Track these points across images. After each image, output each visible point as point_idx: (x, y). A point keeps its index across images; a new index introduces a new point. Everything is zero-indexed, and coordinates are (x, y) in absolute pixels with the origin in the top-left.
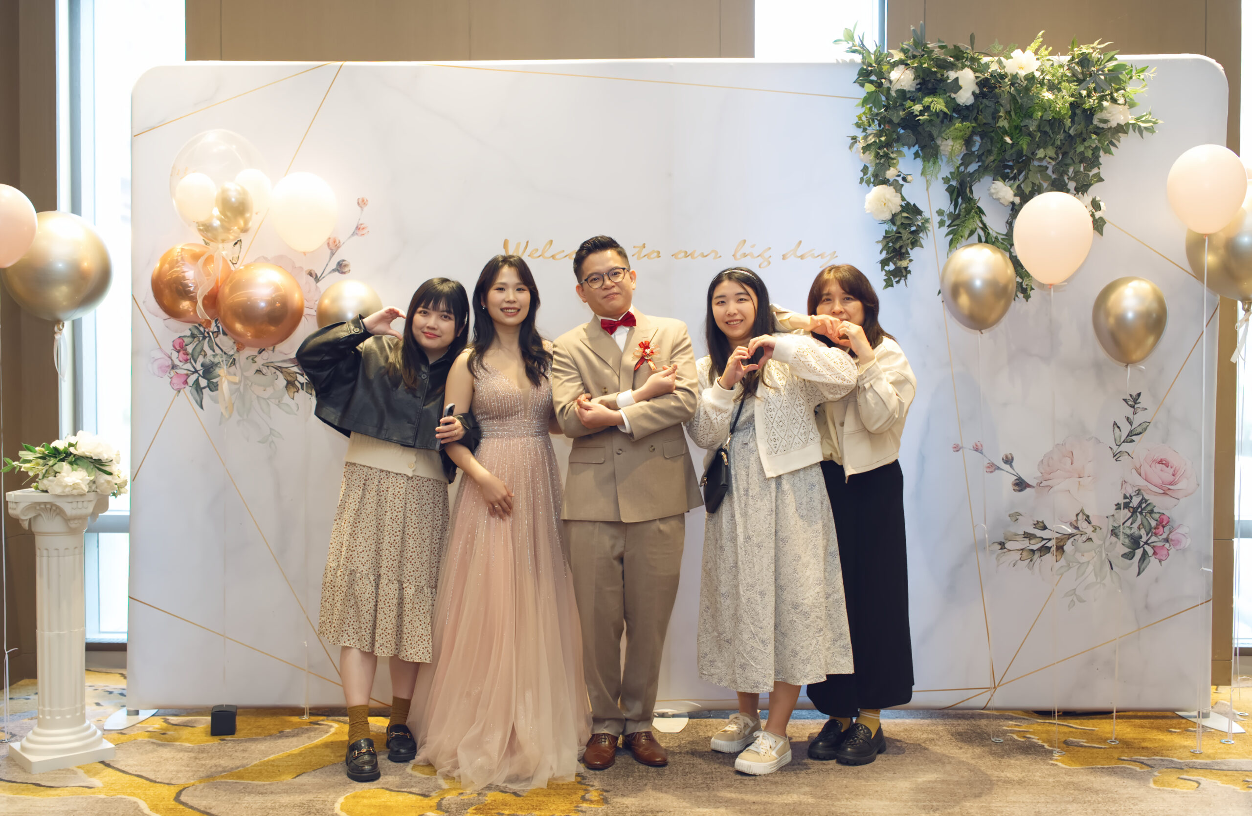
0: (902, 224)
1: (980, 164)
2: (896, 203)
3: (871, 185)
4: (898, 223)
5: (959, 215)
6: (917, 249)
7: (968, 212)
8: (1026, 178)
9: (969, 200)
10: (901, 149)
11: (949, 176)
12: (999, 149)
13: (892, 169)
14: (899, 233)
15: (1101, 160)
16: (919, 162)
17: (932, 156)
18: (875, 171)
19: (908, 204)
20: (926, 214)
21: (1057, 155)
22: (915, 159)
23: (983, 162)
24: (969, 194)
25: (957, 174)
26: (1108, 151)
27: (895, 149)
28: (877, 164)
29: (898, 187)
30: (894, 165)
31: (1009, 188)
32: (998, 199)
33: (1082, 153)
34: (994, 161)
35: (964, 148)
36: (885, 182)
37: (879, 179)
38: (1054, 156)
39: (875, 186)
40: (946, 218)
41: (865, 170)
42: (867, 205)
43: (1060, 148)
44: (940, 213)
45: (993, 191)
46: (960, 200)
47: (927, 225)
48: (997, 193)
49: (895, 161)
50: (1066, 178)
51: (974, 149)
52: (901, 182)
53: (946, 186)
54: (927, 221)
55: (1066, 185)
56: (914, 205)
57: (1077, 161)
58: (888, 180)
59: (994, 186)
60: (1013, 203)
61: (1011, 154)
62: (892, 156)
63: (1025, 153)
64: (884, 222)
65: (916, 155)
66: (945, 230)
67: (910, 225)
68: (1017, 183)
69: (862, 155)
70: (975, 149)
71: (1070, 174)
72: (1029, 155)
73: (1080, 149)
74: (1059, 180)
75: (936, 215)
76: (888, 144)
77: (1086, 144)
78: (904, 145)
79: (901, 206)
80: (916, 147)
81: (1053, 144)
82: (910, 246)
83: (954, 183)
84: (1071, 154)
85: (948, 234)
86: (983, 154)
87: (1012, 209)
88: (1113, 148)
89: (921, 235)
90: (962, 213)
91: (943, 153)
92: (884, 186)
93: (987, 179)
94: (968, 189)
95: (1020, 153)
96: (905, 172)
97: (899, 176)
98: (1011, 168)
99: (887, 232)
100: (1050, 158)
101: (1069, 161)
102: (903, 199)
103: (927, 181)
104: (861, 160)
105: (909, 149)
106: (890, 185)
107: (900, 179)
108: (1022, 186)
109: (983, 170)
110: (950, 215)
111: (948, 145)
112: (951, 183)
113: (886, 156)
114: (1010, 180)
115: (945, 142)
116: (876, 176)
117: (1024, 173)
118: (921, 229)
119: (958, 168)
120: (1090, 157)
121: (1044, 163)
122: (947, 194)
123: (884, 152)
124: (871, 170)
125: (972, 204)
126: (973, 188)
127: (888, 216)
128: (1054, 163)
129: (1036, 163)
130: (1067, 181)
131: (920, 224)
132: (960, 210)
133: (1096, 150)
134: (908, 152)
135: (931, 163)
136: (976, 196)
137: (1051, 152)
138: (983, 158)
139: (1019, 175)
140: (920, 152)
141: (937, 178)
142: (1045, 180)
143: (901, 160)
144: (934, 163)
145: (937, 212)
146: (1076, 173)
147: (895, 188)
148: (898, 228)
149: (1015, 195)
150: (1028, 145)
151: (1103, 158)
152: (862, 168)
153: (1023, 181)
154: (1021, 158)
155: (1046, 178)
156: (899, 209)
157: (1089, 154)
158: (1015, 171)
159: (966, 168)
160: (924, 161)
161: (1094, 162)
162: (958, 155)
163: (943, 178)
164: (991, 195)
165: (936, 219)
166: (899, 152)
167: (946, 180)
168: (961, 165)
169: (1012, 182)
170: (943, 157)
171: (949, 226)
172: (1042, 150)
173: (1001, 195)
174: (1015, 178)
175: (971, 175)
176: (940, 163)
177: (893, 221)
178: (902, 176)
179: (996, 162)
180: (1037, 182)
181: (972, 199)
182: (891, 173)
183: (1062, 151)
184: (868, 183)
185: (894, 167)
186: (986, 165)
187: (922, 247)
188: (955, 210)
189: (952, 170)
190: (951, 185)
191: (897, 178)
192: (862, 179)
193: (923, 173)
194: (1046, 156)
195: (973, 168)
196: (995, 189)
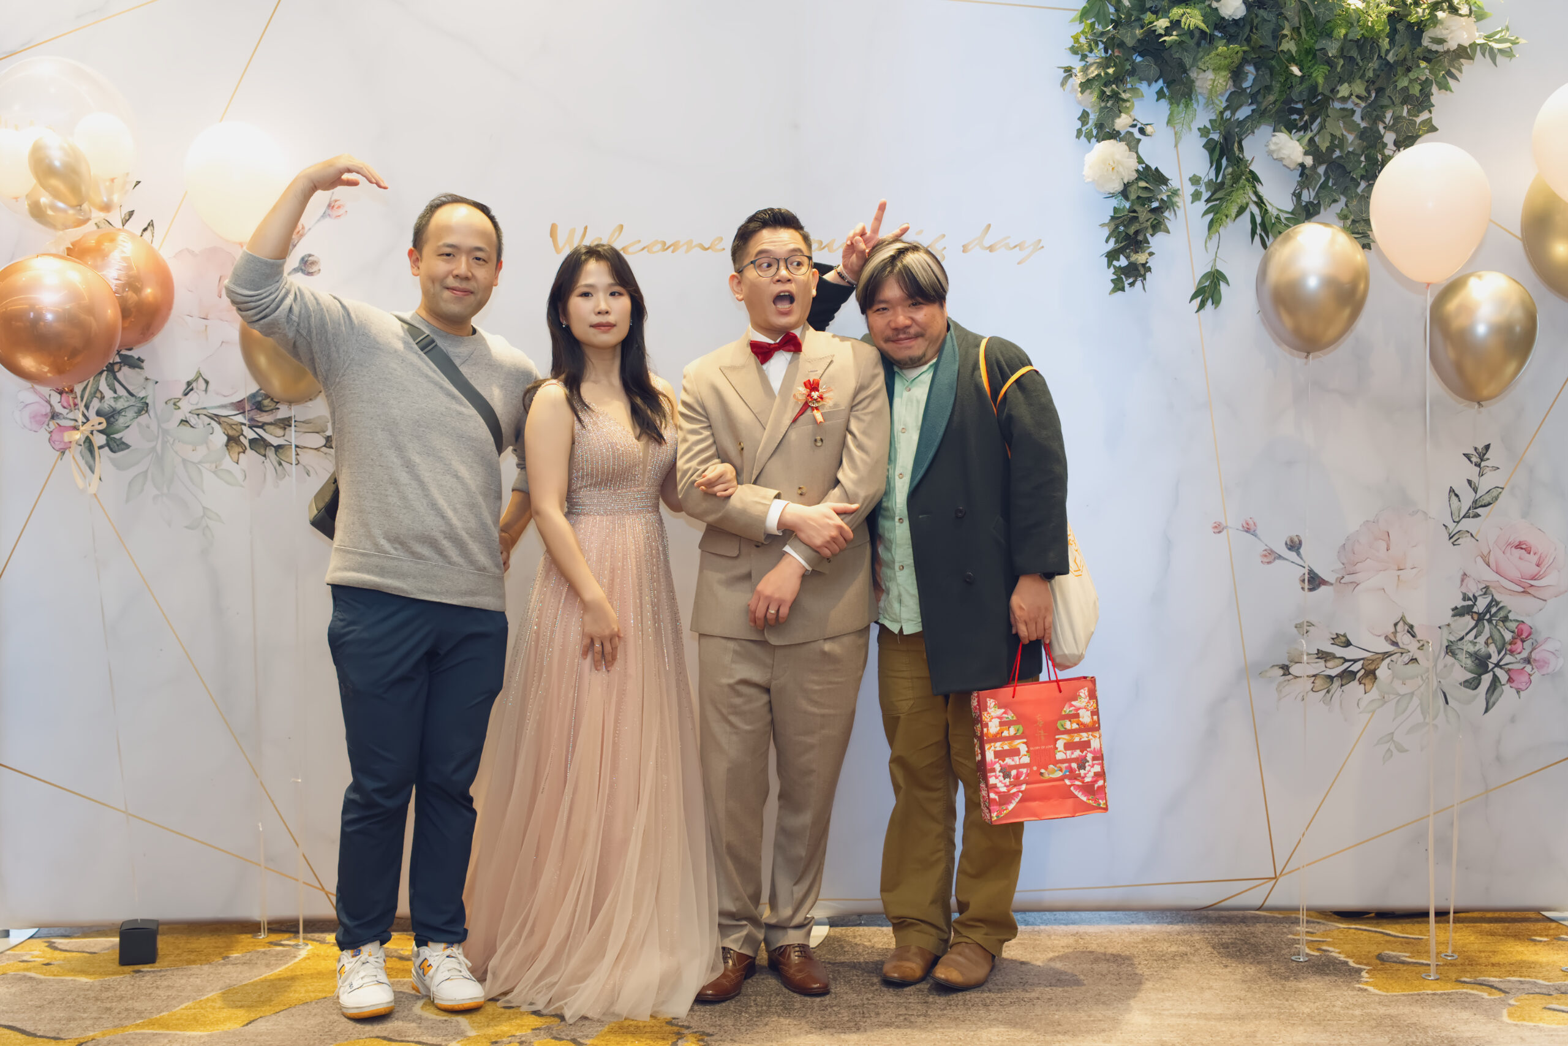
0: (1139, 197)
1: (1254, 107)
2: (1129, 167)
3: (1093, 140)
4: (1133, 196)
5: (1223, 183)
6: (1160, 236)
7: (1236, 179)
8: (1322, 127)
9: (1238, 162)
10: (1138, 86)
11: (1209, 126)
12: (1283, 85)
13: (1123, 115)
14: (1134, 211)
15: (1433, 99)
16: (1164, 104)
17: (1183, 96)
18: (1098, 119)
19: (1148, 167)
20: (1174, 183)
21: (1369, 92)
22: (1158, 100)
23: (1259, 104)
24: (1237, 153)
25: (1219, 122)
26: (1444, 86)
27: (1129, 86)
28: (1102, 109)
29: (1133, 144)
30: (1127, 110)
31: (1297, 144)
32: (1281, 160)
33: (1406, 89)
34: (1274, 103)
35: (1230, 83)
36: (1114, 135)
37: (1105, 132)
38: (1364, 94)
39: (1098, 141)
40: (1203, 189)
41: (1084, 117)
42: (1087, 171)
43: (1373, 83)
44: (1195, 180)
45: (1272, 147)
46: (1224, 162)
47: (1175, 199)
48: (1279, 150)
49: (1128, 104)
50: (1381, 127)
51: (1245, 85)
52: (1137, 135)
53: (1204, 140)
54: (1175, 193)
55: (1382, 137)
56: (1157, 169)
57: (1397, 101)
58: (1118, 133)
59: (1274, 139)
60: (1302, 166)
61: (1301, 92)
62: (1124, 96)
63: (1320, 90)
64: (1112, 195)
65: (1160, 95)
66: (1201, 206)
67: (1150, 200)
68: (1309, 135)
69: (1080, 95)
70: (1247, 84)
71: (1387, 120)
72: (1327, 93)
73: (1403, 83)
74: (1371, 129)
75: (1189, 184)
76: (1118, 79)
77: (1412, 75)
78: (1141, 80)
79: (1137, 171)
80: (1160, 83)
81: (1362, 77)
82: (1150, 231)
83: (1216, 136)
84: (1388, 92)
85: (1206, 213)
86: (1259, 92)
87: (1301, 175)
88: (1451, 82)
89: (1166, 214)
90: (1227, 181)
91: (1199, 91)
92: (1112, 141)
93: (1264, 130)
94: (1236, 145)
95: (1313, 90)
96: (1142, 120)
97: (1134, 126)
98: (1300, 112)
99: (1116, 210)
100: (1358, 97)
101: (1386, 101)
102: (1140, 161)
103: (1176, 134)
104: (1079, 103)
105: (1149, 85)
106: (1121, 140)
107: (1135, 131)
108: (1316, 139)
109: (1259, 116)
110: (1209, 184)
111: (1206, 79)
112: (1211, 136)
113: (1115, 96)
114: (1299, 130)
115: (1202, 76)
116: (1100, 126)
117: (1319, 120)
118: (1167, 205)
119: (1222, 113)
120: (1418, 94)
121: (1349, 105)
122: (1206, 153)
123: (1113, 90)
124: (1093, 117)
125: (1243, 167)
126: (1244, 143)
127: (1119, 187)
128: (1363, 105)
129: (1337, 105)
130: (1382, 131)
131: (1165, 198)
132: (1224, 176)
133: (1426, 84)
134: (1148, 91)
135: (1182, 106)
136: (1247, 155)
137: (1359, 88)
138: (1259, 98)
139: (1312, 123)
140: (1165, 90)
141: (1190, 129)
142: (1350, 132)
143: (1137, 103)
144: (1187, 106)
145: (1190, 179)
146: (1397, 119)
147: (1127, 145)
148: (1133, 204)
149: (1306, 153)
150: (1326, 78)
151: (1437, 96)
152: (1079, 114)
153: (1319, 132)
154: (1315, 97)
155: (1352, 126)
156: (1135, 175)
157: (1416, 90)
158: (1306, 117)
159: (1233, 113)
160: (1171, 104)
161: (1423, 102)
163: (1199, 129)
164: (1270, 153)
165: (1188, 189)
166: (1134, 90)
167: (1204, 132)
168: (1226, 109)
169: (1302, 133)
170: (1200, 97)
171: (1208, 201)
172: (1346, 85)
173: (1285, 153)
174: (1305, 128)
175: (1240, 123)
176: (1195, 106)
177: (1124, 193)
178: (1139, 126)
179: (1278, 104)
180: (1338, 134)
181: (1242, 160)
182: (1122, 123)
183: (1377, 85)
184: (1089, 137)
185: (1125, 113)
186: (1263, 108)
187: (1168, 232)
188: (1217, 176)
189: (1214, 117)
190: (1211, 139)
191: (1131, 130)
192: (1079, 132)
193: (1169, 122)
194: (1352, 94)
195: (1243, 113)
196: (1276, 144)
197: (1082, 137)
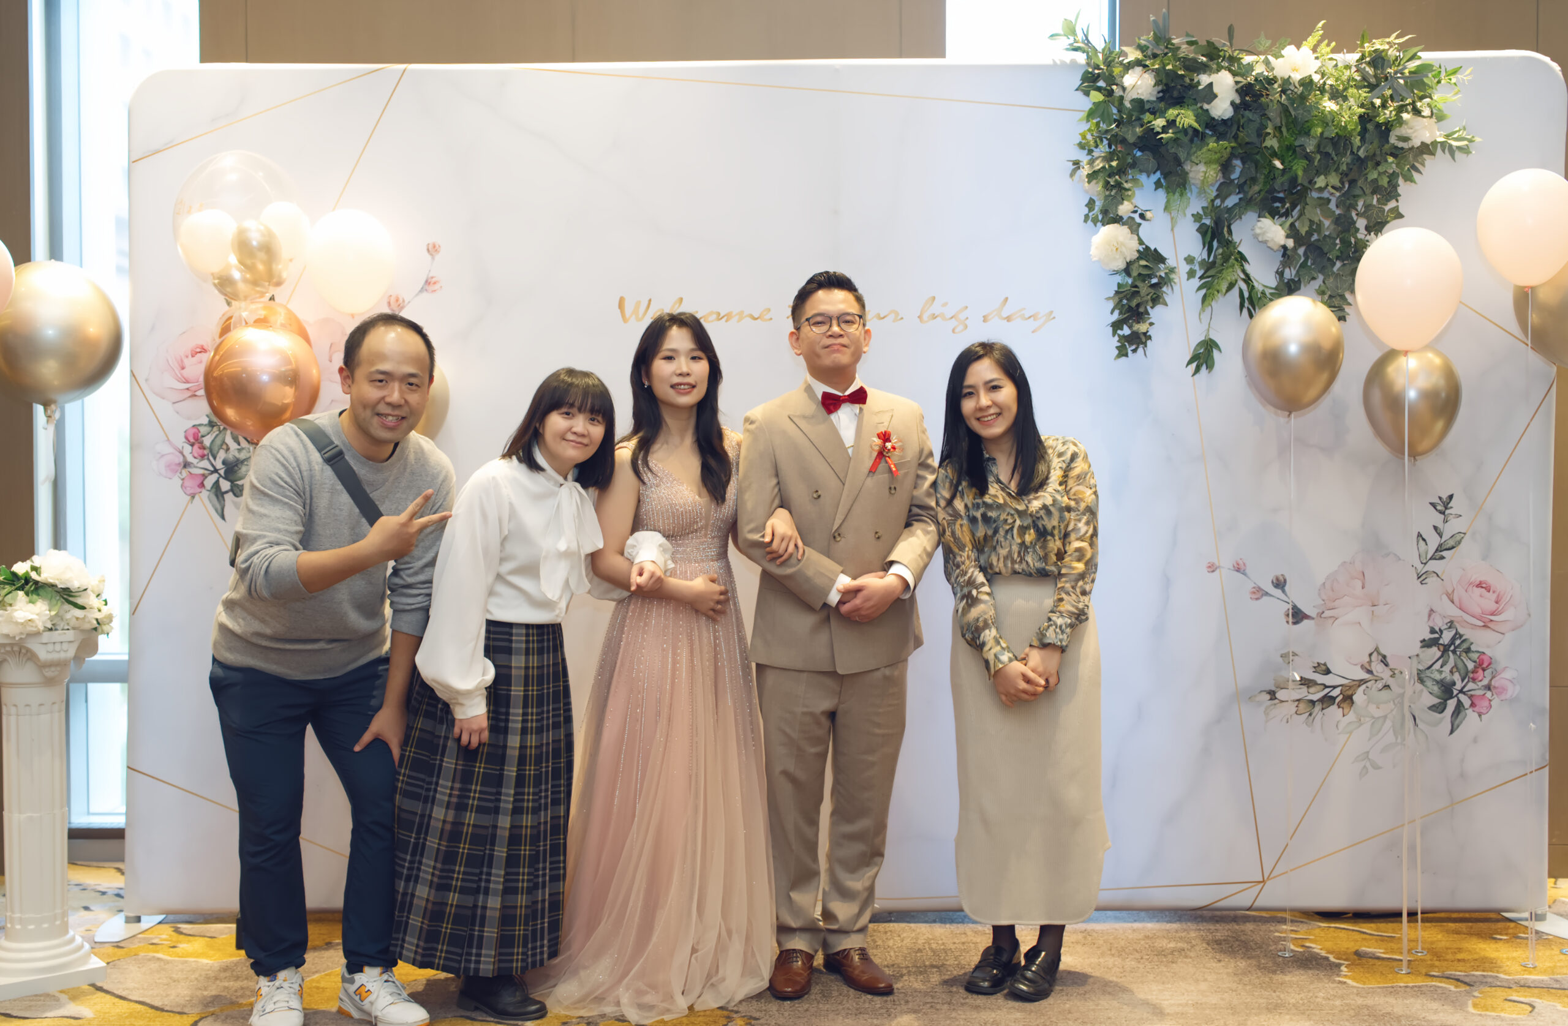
0: (1140, 274)
1: (1241, 196)
2: (1130, 247)
3: (1099, 224)
4: (1135, 273)
5: (1214, 263)
6: (1159, 308)
7: (1226, 259)
8: (1302, 214)
9: (1228, 244)
10: (1138, 176)
11: (1201, 212)
12: (1267, 177)
13: (1126, 203)
14: (1136, 287)
15: (1400, 190)
16: (1161, 194)
17: (1178, 186)
18: (1103, 206)
19: (1147, 248)
20: (1171, 262)
21: (1342, 183)
22: (1156, 189)
23: (1245, 193)
24: (1227, 236)
25: (1211, 209)
26: (1409, 179)
27: (1130, 177)
28: (1106, 197)
29: (1135, 227)
30: (1129, 198)
31: (1280, 228)
32: (1265, 242)
33: (1375, 181)
34: (1259, 192)
35: (1220, 175)
36: (1117, 220)
37: (1110, 217)
38: (1339, 185)
39: (1103, 225)
40: (1197, 267)
41: (1091, 204)
42: (1093, 251)
43: (1347, 175)
44: (1189, 260)
45: (1258, 231)
46: (1215, 244)
47: (1172, 276)
48: (1264, 233)
49: (1130, 193)
50: (1354, 214)
51: (1233, 177)
52: (1138, 220)
53: (1197, 225)
54: (1172, 270)
55: (1355, 223)
56: (1155, 250)
57: (1368, 191)
58: (1121, 218)
59: (1259, 224)
60: (1284, 247)
61: (1282, 184)
62: (1126, 186)
63: (1300, 181)
64: (1116, 272)
65: (1158, 185)
66: (1196, 282)
67: (1150, 276)
68: (1290, 220)
69: (1087, 184)
70: (1235, 176)
71: (1359, 208)
72: (1306, 184)
73: (1373, 175)
74: (1345, 216)
75: (1185, 262)
76: (1121, 171)
77: (1381, 169)
78: (1141, 171)
79: (1138, 251)
80: (1158, 174)
81: (1336, 170)
82: (1150, 304)
83: (1207, 221)
84: (1360, 183)
85: (1199, 288)
86: (1245, 182)
87: (1284, 255)
88: (1415, 175)
89: (1164, 289)
90: (1218, 261)
91: (1192, 181)
92: (1116, 225)
93: (1250, 216)
94: (1226, 229)
95: (1294, 181)
96: (1142, 206)
97: (1135, 212)
98: (1282, 201)
99: (1119, 285)
100: (1333, 187)
101: (1358, 192)
102: (1141, 242)
103: (1172, 219)
104: (1086, 192)
105: (1148, 176)
106: (1124, 224)
107: (1136, 216)
108: (1297, 224)
109: (1246, 203)
110: (1202, 263)
111: (1199, 171)
112: (1204, 221)
113: (1118, 186)
114: (1281, 216)
115: (1195, 168)
116: (1105, 212)
117: (1298, 208)
118: (1165, 281)
119: (1213, 201)
120: (1386, 185)
121: (1325, 195)
122: (1199, 236)
123: (1116, 181)
124: (1098, 204)
125: (1232, 249)
126: (1233, 227)
127: (1121, 265)
128: (1338, 194)
129: (1315, 195)
130: (1355, 218)
131: (1163, 275)
132: (1215, 256)
133: (1393, 177)
134: (1147, 181)
135: (1177, 194)
136: (1236, 238)
137: (1334, 180)
138: (1246, 188)
139: (1292, 211)
140: (1162, 181)
141: (1185, 215)
142: (1326, 217)
143: (1138, 193)
144: (1181, 195)
145: (1185, 259)
146: (1368, 207)
147: (1129, 228)
148: (1135, 280)
149: (1288, 237)
150: (1305, 170)
151: (1403, 187)
152: (1086, 201)
153: (1298, 218)
154: (1295, 187)
155: (1328, 213)
156: (1136, 255)
157: (1384, 182)
158: (1288, 205)
159: (1223, 201)
160: (1168, 193)
161: (1391, 193)
162: (1212, 185)
163: (1193, 215)
164: (1256, 236)
165: (1183, 268)
166: (1135, 180)
167: (1197, 217)
168: (1217, 197)
169: (1284, 219)
170: (1193, 187)
171: (1201, 278)
172: (1322, 177)
173: (1269, 236)
174: (1287, 214)
175: (1229, 210)
176: (1189, 195)
177: (1127, 271)
178: (1139, 212)
179: (1263, 193)
180: (1316, 220)
181: (1231, 242)
182: (1124, 209)
183: (1350, 177)
184: (1095, 221)
185: (1128, 201)
186: (1249, 196)
187: (1166, 304)
188: (1209, 256)
189: (1205, 204)
190: (1204, 224)
191: (1133, 215)
192: (1086, 217)
193: (1167, 208)
194: (1327, 185)
195: (1232, 201)
196: (1261, 228)
197: (1089, 222)
